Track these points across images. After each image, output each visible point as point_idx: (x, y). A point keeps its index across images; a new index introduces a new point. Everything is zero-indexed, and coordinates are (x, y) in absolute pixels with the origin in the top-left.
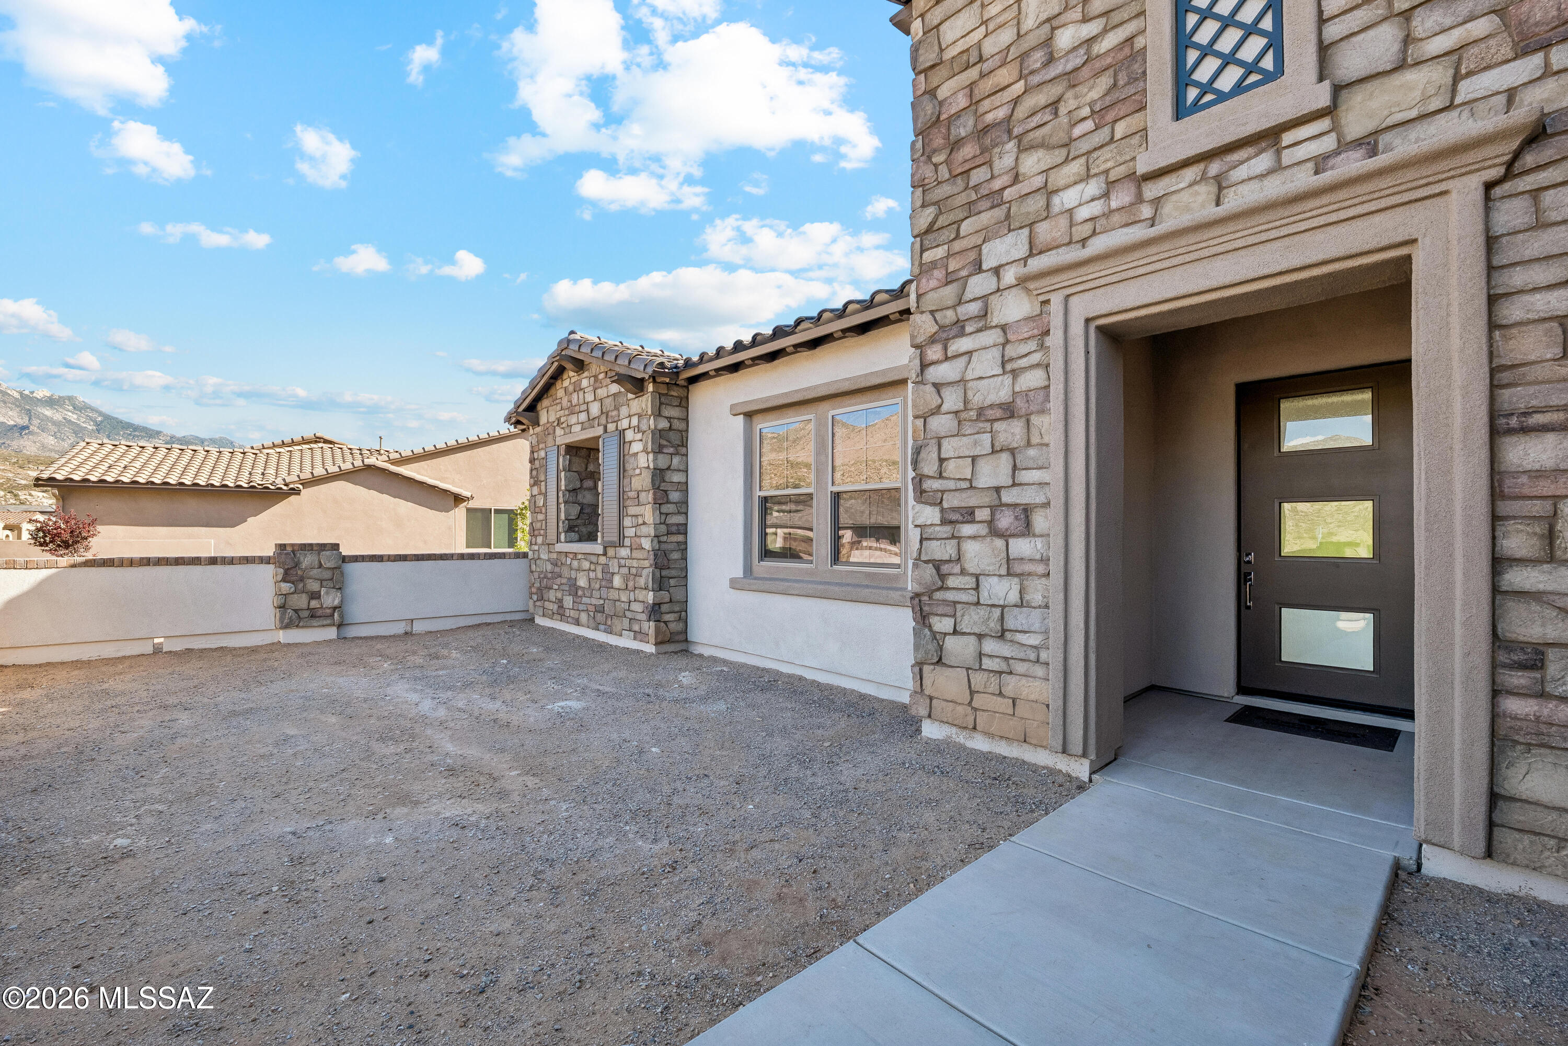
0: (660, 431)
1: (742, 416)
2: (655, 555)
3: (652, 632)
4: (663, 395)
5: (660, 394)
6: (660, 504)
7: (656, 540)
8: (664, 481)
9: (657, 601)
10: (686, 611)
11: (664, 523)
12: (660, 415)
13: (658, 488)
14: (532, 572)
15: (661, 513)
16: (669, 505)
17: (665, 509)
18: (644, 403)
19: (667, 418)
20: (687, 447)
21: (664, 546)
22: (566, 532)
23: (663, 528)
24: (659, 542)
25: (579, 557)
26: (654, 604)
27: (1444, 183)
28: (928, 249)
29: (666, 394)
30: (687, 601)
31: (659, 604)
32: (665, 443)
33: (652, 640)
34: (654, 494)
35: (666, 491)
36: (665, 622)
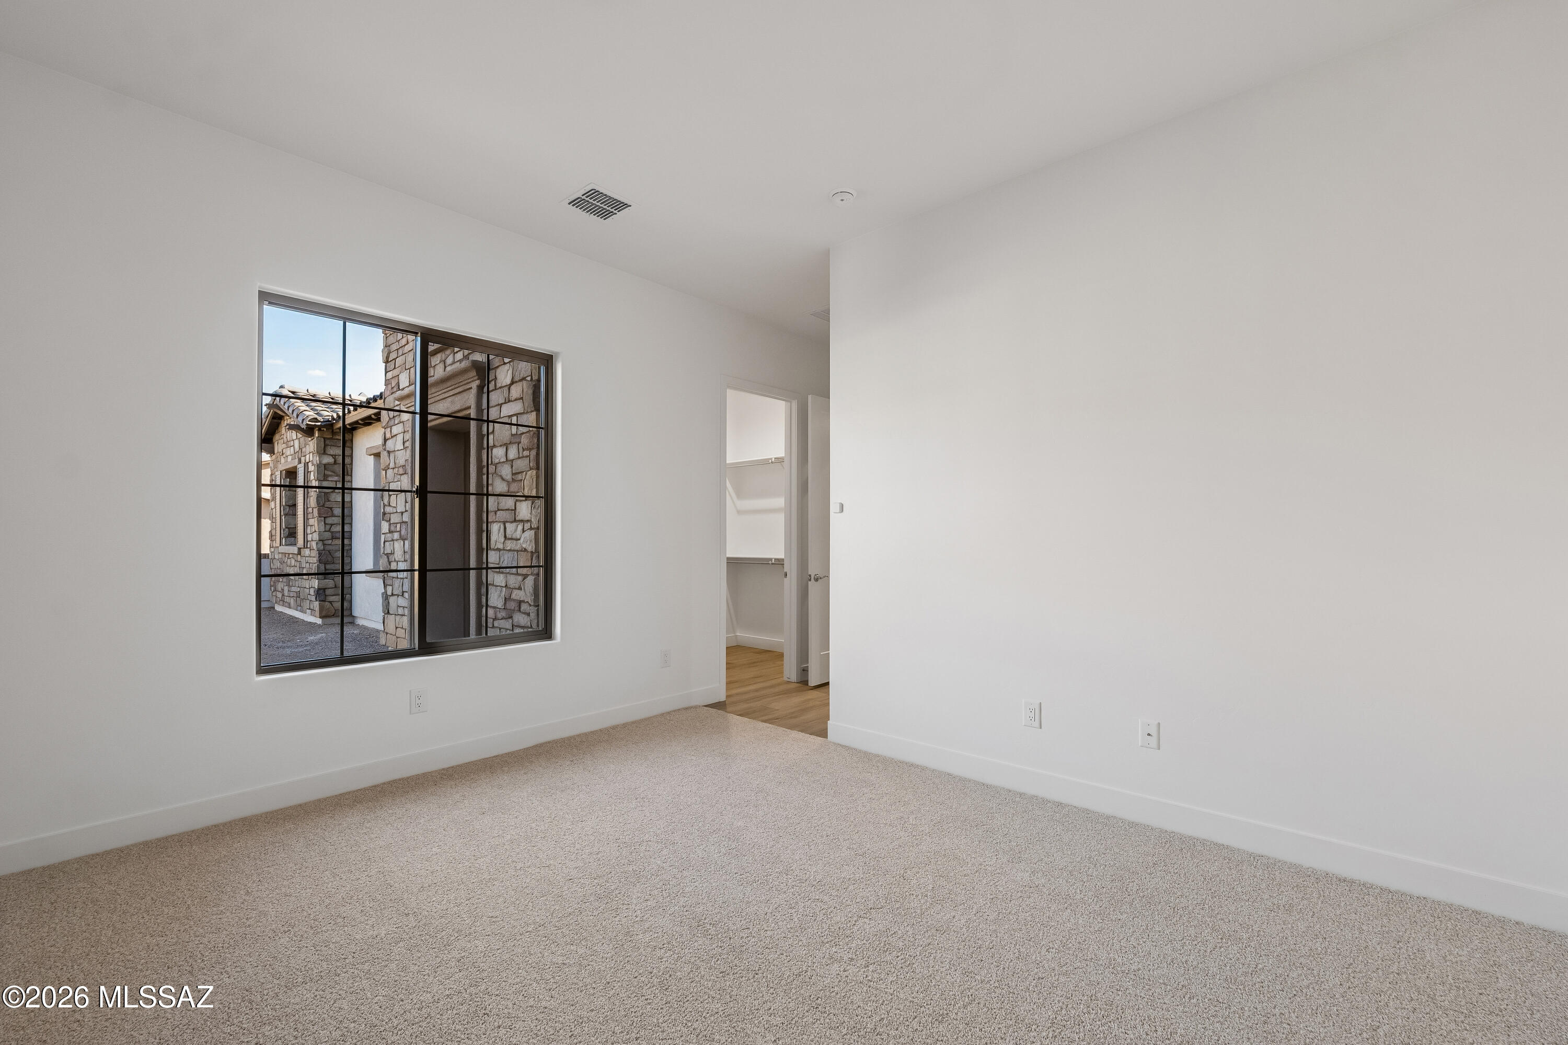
0: (325, 465)
1: (373, 456)
2: (320, 554)
3: (317, 609)
4: (329, 439)
5: (324, 438)
6: (325, 518)
7: (321, 543)
8: (329, 501)
9: (321, 586)
10: (351, 594)
11: (329, 531)
12: (325, 453)
13: (323, 506)
14: (271, 569)
15: (325, 524)
16: (334, 518)
17: (329, 521)
18: (312, 445)
19: (332, 455)
20: (351, 476)
21: (328, 548)
22: (286, 537)
23: (328, 535)
24: (324, 545)
25: (291, 556)
26: (319, 589)
27: (470, 384)
28: (388, 372)
29: (331, 439)
30: (351, 587)
31: (324, 589)
32: (330, 473)
33: (317, 614)
34: (319, 510)
35: (331, 508)
36: (331, 602)
